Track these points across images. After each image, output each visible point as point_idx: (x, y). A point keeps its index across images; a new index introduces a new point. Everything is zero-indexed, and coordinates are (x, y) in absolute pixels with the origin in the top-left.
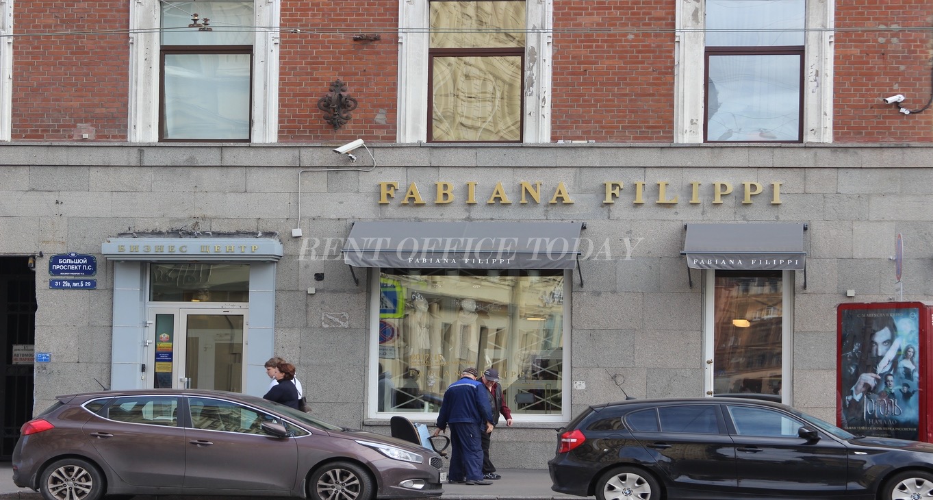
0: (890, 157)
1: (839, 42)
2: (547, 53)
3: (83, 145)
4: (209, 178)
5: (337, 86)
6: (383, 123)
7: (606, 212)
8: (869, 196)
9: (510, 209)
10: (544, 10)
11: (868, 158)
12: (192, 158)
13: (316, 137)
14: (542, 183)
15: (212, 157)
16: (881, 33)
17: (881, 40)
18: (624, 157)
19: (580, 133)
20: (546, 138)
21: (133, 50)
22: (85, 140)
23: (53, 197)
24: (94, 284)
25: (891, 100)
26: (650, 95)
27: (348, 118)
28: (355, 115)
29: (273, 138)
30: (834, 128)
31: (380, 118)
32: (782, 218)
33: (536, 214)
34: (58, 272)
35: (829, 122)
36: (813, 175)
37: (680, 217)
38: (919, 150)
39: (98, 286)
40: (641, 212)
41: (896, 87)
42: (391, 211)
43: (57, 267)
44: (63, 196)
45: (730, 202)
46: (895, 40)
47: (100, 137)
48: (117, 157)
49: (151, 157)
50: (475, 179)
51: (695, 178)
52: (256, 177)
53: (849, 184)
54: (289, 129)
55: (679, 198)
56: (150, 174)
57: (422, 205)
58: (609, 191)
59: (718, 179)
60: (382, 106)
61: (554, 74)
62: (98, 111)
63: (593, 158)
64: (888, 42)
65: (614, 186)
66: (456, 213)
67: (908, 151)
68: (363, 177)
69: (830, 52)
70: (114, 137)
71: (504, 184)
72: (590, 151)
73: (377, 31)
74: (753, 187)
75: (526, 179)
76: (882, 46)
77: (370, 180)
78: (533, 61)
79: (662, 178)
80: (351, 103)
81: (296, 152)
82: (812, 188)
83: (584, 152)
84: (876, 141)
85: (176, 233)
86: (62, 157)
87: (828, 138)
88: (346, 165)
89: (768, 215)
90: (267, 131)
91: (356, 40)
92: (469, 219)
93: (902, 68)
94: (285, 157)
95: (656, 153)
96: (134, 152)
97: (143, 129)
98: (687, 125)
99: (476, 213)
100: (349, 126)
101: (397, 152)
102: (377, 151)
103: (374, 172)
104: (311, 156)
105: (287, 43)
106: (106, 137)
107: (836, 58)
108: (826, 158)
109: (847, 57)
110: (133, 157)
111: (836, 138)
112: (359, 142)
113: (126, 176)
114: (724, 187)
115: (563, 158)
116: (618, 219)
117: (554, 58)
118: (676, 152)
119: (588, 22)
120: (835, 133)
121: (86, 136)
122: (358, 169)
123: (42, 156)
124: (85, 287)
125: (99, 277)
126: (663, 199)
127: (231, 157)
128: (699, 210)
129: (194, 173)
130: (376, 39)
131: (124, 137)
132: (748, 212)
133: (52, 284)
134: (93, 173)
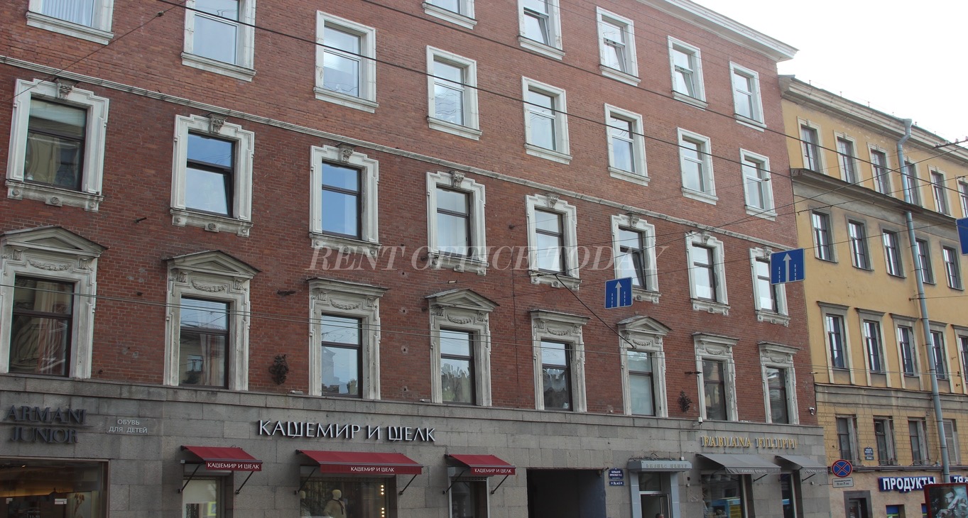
0: (812, 431)
1: (797, 386)
2: (734, 384)
3: (611, 416)
4: (654, 432)
5: (683, 393)
6: (696, 410)
7: (757, 451)
9: (734, 448)
10: (732, 366)
12: (649, 424)
13: (680, 416)
14: (740, 438)
16: (804, 384)
18: (758, 428)
19: (746, 418)
20: (737, 419)
21: (623, 371)
22: (611, 413)
23: (607, 441)
24: (623, 483)
25: (810, 409)
26: (759, 403)
29: (667, 415)
30: (800, 419)
31: (694, 408)
33: (741, 451)
34: (611, 477)
35: (798, 417)
36: (798, 437)
37: (774, 453)
38: (817, 429)
39: (625, 485)
41: (809, 404)
43: (611, 475)
44: (611, 440)
45: (784, 447)
46: (807, 387)
47: (615, 412)
49: (633, 422)
50: (724, 436)
52: (668, 433)
53: (807, 441)
54: (670, 412)
55: (773, 445)
56: (637, 430)
57: (713, 447)
58: (757, 442)
60: (694, 403)
61: (736, 393)
62: (613, 399)
63: (751, 428)
64: (805, 387)
65: (758, 440)
66: (722, 451)
68: (696, 434)
69: (795, 390)
70: (620, 412)
75: (737, 436)
76: (805, 389)
78: (732, 387)
79: (769, 438)
80: (688, 401)
81: (678, 422)
82: (799, 442)
84: (809, 425)
87: (799, 423)
88: (692, 429)
90: (665, 412)
91: (686, 373)
92: (725, 453)
93: (810, 397)
94: (674, 424)
95: (764, 427)
98: (769, 415)
99: (726, 450)
103: (699, 432)
105: (667, 373)
106: (617, 412)
107: (797, 392)
108: (801, 431)
110: (628, 422)
111: (801, 423)
113: (629, 431)
114: (783, 441)
117: (736, 386)
118: (768, 426)
120: (800, 421)
121: (611, 411)
122: (695, 430)
124: (621, 485)
125: (625, 479)
126: (770, 445)
128: (777, 450)
129: (650, 430)
131: (623, 412)
132: (787, 451)
133: (610, 483)
134: (619, 429)
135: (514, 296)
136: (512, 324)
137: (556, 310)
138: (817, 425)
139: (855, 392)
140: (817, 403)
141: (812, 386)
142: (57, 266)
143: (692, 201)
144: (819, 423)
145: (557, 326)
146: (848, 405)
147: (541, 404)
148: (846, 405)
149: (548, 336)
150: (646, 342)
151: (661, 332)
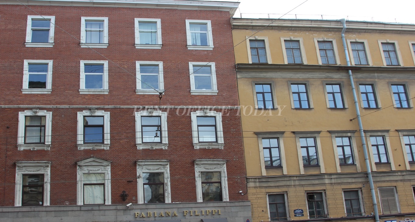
0: (241, 204)
1: (228, 180)
2: (169, 184)
3: (67, 206)
4: (96, 213)
5: (124, 192)
6: (135, 199)
7: (184, 217)
8: (238, 212)
9: (164, 217)
10: (168, 175)
11: (237, 204)
13: (120, 203)
14: (170, 211)
15: (97, 208)
16: (236, 179)
17: (236, 180)
18: (187, 206)
19: (177, 201)
20: (170, 202)
21: (78, 185)
22: (67, 205)
23: (60, 218)
25: (240, 192)
26: (191, 192)
27: (127, 199)
28: (128, 198)
29: (110, 203)
30: (229, 198)
31: (134, 198)
32: (221, 217)
33: (170, 218)
35: (228, 197)
36: (226, 208)
37: (200, 218)
38: (246, 202)
40: (192, 217)
41: (240, 189)
42: (138, 219)
44: (63, 218)
45: (210, 214)
46: (239, 180)
47: (70, 204)
48: (75, 208)
49: (83, 208)
50: (156, 211)
51: (203, 210)
52: (107, 212)
53: (233, 210)
54: (114, 201)
55: (199, 214)
56: (82, 212)
57: (145, 217)
58: (185, 213)
59: (208, 209)
60: (134, 196)
61: (171, 188)
62: (70, 198)
63: (181, 206)
64: (238, 180)
65: (186, 212)
66: (153, 219)
67: (244, 202)
68: (131, 211)
69: (227, 183)
70: (74, 204)
71: (162, 212)
72: (180, 204)
73: (132, 180)
74: (215, 211)
75: (167, 211)
76: (237, 181)
77: (132, 212)
78: (166, 185)
79: (196, 210)
80: (127, 195)
81: (116, 206)
82: (226, 211)
83: (179, 205)
84: (237, 200)
86: (62, 209)
87: (228, 200)
88: (128, 209)
89: (218, 217)
90: (109, 202)
91: (128, 181)
92: (155, 220)
93: (241, 185)
94: (114, 207)
95: (194, 204)
96: (79, 207)
97: (80, 203)
98: (200, 198)
99: (157, 219)
100: (127, 200)
101: (138, 206)
102: (134, 206)
103: (134, 210)
104: (119, 207)
105: (112, 183)
106: (72, 204)
107: (228, 184)
108: (229, 204)
109: (230, 184)
110: (79, 208)
111: (230, 200)
112: (131, 204)
113: (77, 213)
114: (209, 211)
115: (174, 206)
116: (187, 219)
117: (171, 185)
118: (198, 204)
119: (177, 177)
120: (229, 199)
121: (67, 204)
122: (130, 210)
123: (57, 209)
126: (197, 214)
127: (101, 208)
128: (204, 216)
129: (93, 212)
130: (132, 181)
131: (76, 204)
132: (214, 216)
134: (69, 212)
135: (6, 157)
136: (4, 170)
137: (33, 161)
138: (248, 200)
139: (286, 179)
140: (248, 188)
141: (246, 179)
143: (144, 95)
144: (249, 199)
145: (32, 168)
146: (279, 187)
147: (19, 204)
148: (277, 187)
149: (26, 173)
150: (97, 169)
151: (105, 163)
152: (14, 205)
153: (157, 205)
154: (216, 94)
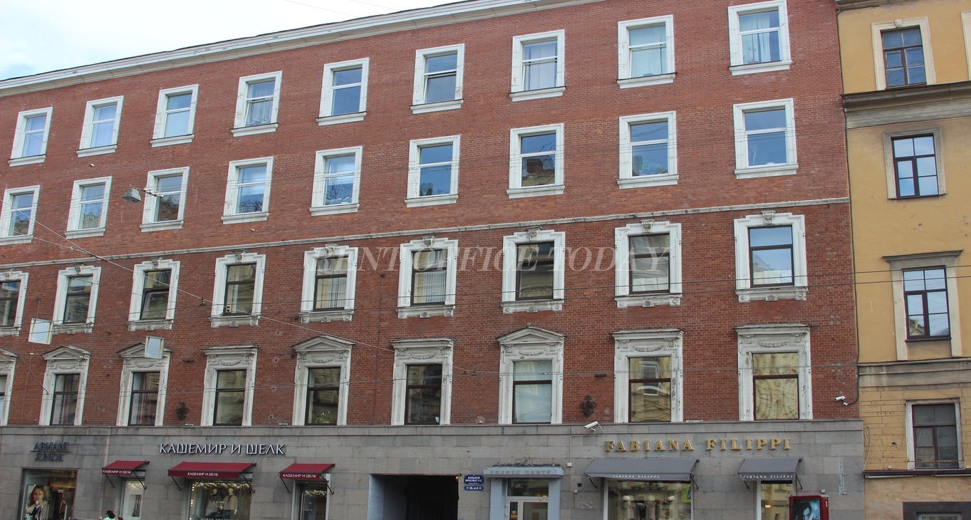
0: (838, 426)
1: (814, 372)
2: (680, 381)
3: (480, 426)
4: (532, 440)
5: (588, 397)
6: (608, 414)
7: (708, 454)
8: (830, 444)
9: (665, 453)
10: (679, 361)
11: (829, 426)
12: (525, 431)
13: (579, 421)
14: (678, 441)
15: (533, 430)
16: (833, 368)
17: (833, 371)
18: (716, 428)
19: (696, 417)
20: (681, 419)
21: (501, 383)
22: (480, 424)
23: (466, 449)
24: (483, 488)
25: (838, 399)
26: (728, 398)
27: (592, 412)
28: (596, 411)
29: (560, 421)
30: (813, 412)
31: (607, 411)
32: (790, 455)
33: (677, 455)
34: (468, 483)
35: (810, 410)
36: (804, 435)
37: (743, 456)
38: (852, 422)
39: (484, 489)
40: (725, 454)
41: (841, 392)
42: (611, 454)
43: (467, 480)
44: (471, 449)
45: (766, 448)
46: (839, 371)
47: (486, 422)
48: (494, 431)
49: (507, 431)
50: (651, 440)
51: (750, 438)
52: (552, 439)
53: (820, 439)
54: (566, 418)
55: (741, 447)
56: (507, 438)
57: (625, 451)
58: (709, 444)
59: (759, 437)
60: (608, 406)
61: (684, 390)
62: (486, 410)
63: (702, 429)
64: (836, 371)
65: (712, 441)
66: (640, 455)
67: (847, 423)
68: (599, 439)
69: (809, 377)
70: (493, 422)
71: (662, 441)
72: (700, 425)
73: (605, 372)
74: (776, 441)
75: (672, 439)
76: (833, 373)
77: (602, 440)
78: (675, 384)
79: (734, 438)
80: (594, 405)
81: (569, 428)
82: (803, 441)
83: (698, 426)
84: (833, 418)
85: (517, 465)
86: (470, 431)
87: (810, 417)
88: (590, 434)
89: (783, 454)
90: (557, 419)
91: (596, 376)
92: (646, 458)
93: (843, 383)
94: (564, 430)
95: (731, 426)
96: (500, 428)
97: (505, 418)
98: (745, 412)
99: (649, 455)
100: (593, 416)
101: (614, 427)
102: (604, 427)
103: (604, 437)
104: (576, 429)
105: (566, 379)
106: (489, 422)
107: (812, 379)
108: (809, 427)
109: (817, 379)
110: (499, 431)
111: (814, 417)
112: (596, 423)
113: (497, 439)
114: (762, 441)
115: (688, 429)
116: (714, 457)
117: (684, 382)
118: (740, 425)
119: (699, 366)
120: (814, 415)
121: (481, 422)
122: (597, 435)
123: (462, 431)
124: (479, 490)
125: (485, 485)
126: (735, 447)
127: (541, 430)
128: (751, 452)
129: (526, 437)
130: (605, 376)
131: (497, 422)
132: (774, 453)
133: (465, 488)
134: (483, 438)
135: (379, 332)
136: (375, 356)
137: (424, 338)
138: (858, 417)
139: (957, 367)
140: (859, 389)
141: (856, 368)
142: (70, 366)
143: (634, 191)
144: (861, 415)
145: (421, 351)
146: (938, 387)
147: (398, 420)
148: (934, 387)
149: (412, 361)
150: (537, 351)
151: (551, 340)
152: (390, 423)
153: (651, 426)
154: (795, 173)
